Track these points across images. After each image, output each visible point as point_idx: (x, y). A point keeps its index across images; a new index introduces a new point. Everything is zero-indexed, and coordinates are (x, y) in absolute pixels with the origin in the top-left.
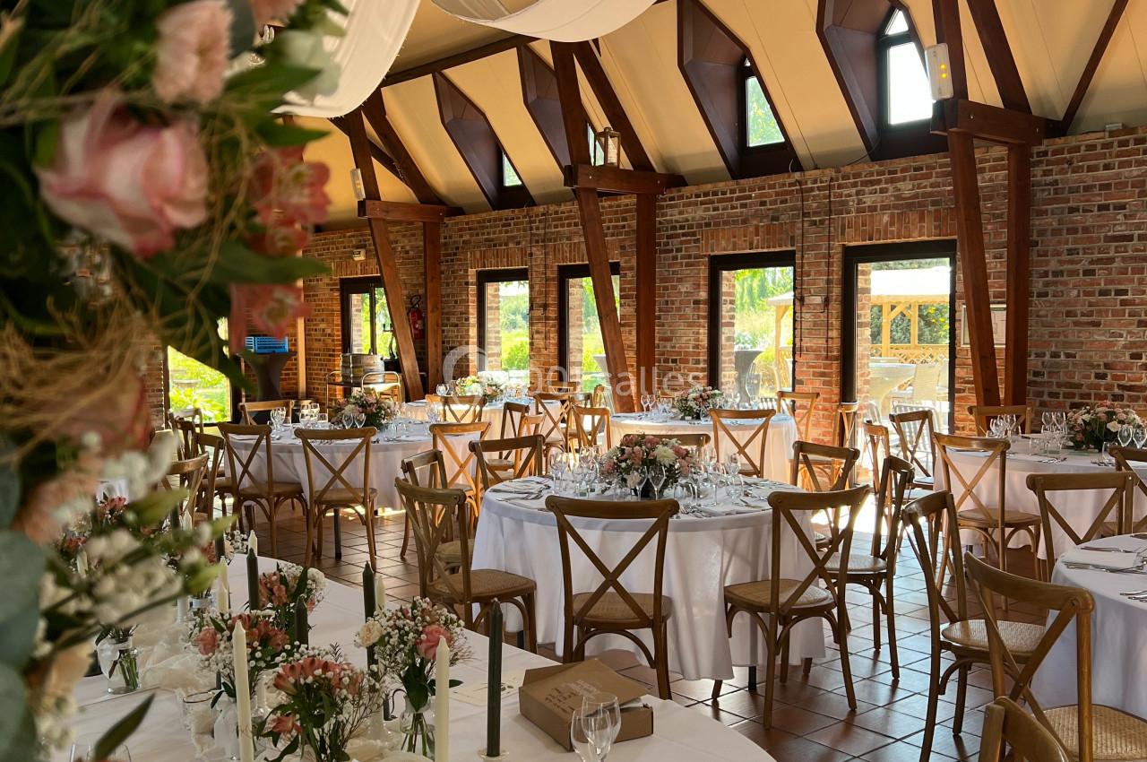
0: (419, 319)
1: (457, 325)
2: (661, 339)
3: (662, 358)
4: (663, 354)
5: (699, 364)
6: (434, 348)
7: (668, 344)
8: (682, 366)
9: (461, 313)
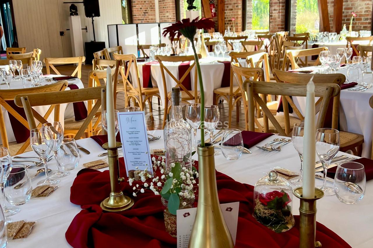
0: (213, 8)
1: (232, 10)
2: (346, 9)
3: (346, 18)
4: (346, 16)
5: (368, 20)
6: (221, 21)
7: (350, 11)
8: (357, 22)
9: (234, 4)
